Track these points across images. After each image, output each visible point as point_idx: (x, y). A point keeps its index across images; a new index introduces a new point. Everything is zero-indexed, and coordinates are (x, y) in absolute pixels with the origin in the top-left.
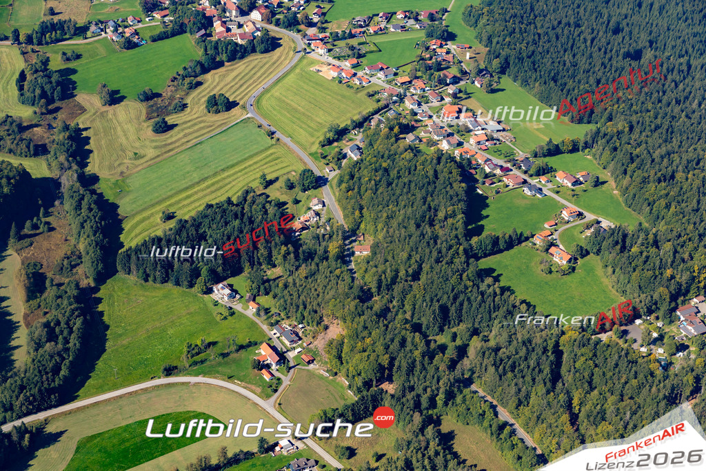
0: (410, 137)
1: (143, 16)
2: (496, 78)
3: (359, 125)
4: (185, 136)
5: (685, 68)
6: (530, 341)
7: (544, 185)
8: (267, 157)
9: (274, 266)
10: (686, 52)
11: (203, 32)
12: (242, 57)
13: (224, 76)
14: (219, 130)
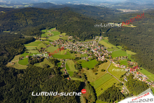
0: (134, 78)
1: (88, 56)
3: (125, 75)
8: (112, 79)
11: (97, 59)
12: (103, 63)
14: (104, 75)
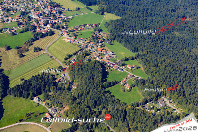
0: (88, 57)
1: (17, 27)
2: (112, 41)
3: (75, 54)
4: (28, 58)
5: (163, 37)
6: (118, 109)
7: (124, 69)
8: (50, 63)
9: (51, 92)
10: (164, 33)
11: (34, 30)
12: (44, 37)
13: (39, 42)
